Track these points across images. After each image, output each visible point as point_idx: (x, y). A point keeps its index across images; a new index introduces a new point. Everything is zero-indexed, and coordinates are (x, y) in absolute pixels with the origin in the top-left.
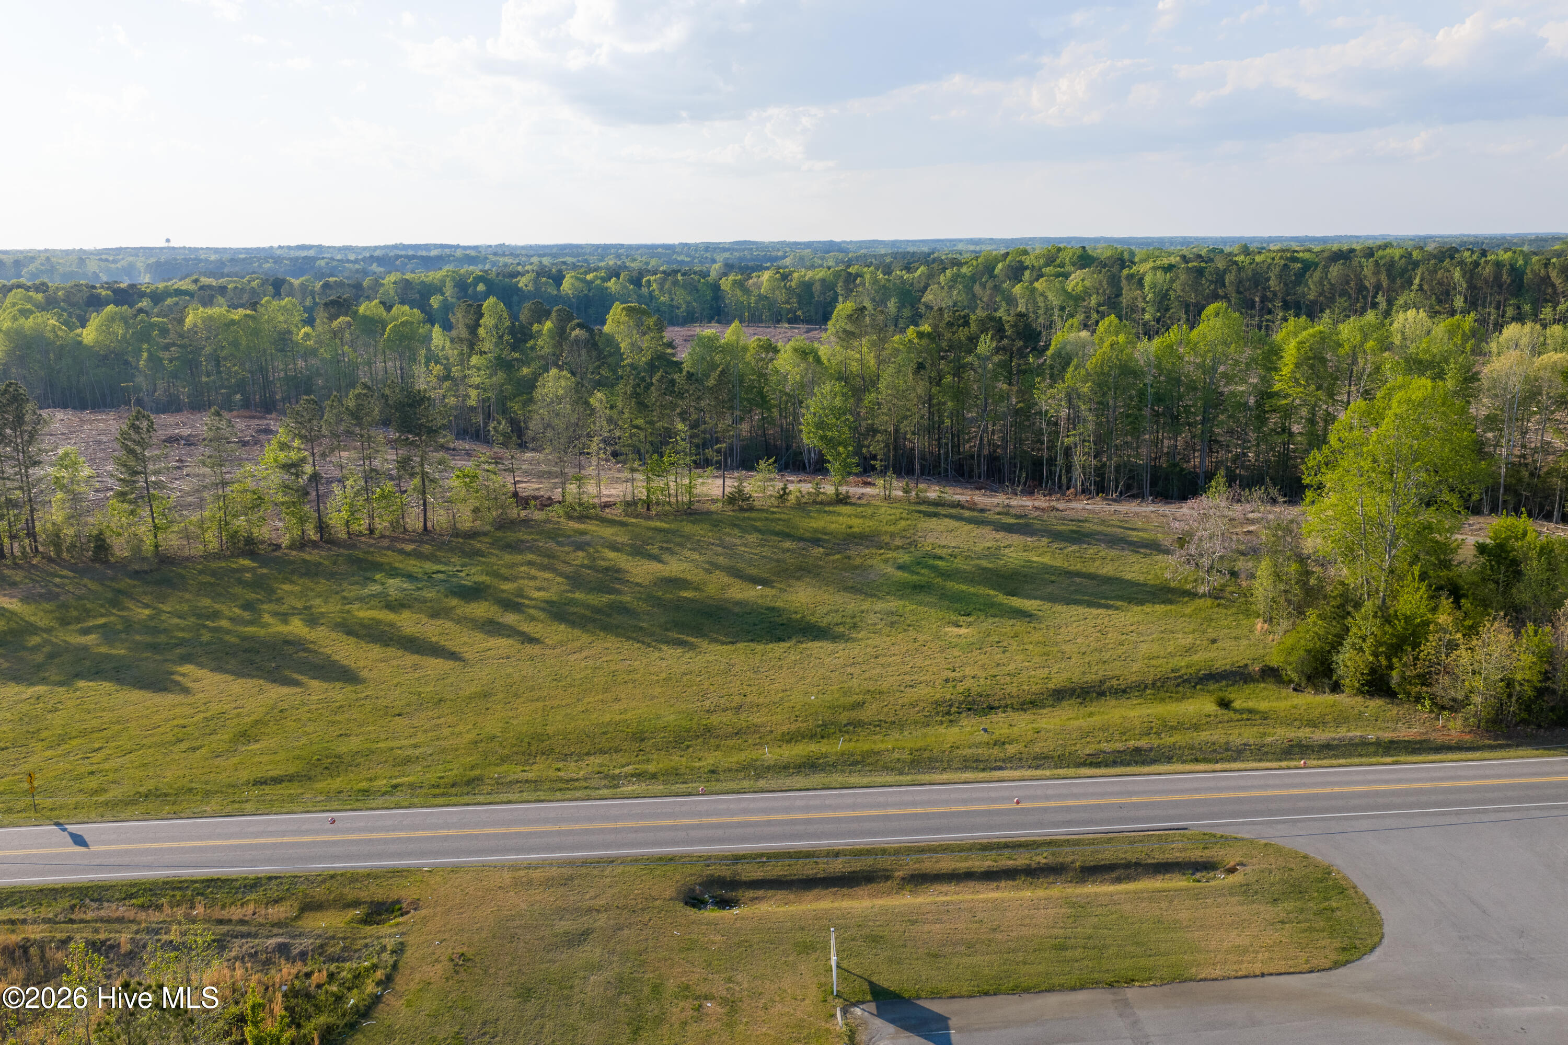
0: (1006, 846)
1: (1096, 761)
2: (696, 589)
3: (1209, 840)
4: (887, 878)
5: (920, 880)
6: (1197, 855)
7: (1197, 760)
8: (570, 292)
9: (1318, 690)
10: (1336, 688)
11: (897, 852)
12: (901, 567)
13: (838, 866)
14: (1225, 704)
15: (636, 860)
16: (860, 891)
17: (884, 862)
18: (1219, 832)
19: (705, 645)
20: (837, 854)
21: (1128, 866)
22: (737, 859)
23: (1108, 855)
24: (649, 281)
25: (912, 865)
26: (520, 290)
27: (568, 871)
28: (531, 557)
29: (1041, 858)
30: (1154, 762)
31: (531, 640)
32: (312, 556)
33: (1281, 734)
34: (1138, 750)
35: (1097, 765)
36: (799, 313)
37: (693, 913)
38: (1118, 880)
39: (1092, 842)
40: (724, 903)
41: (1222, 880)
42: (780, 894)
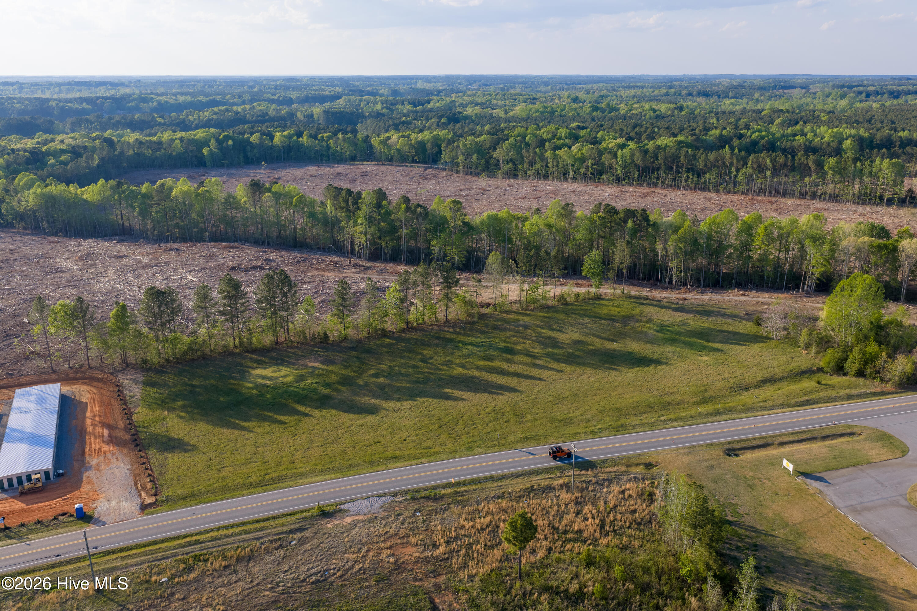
0: (797, 433)
1: (797, 405)
2: (593, 345)
3: (849, 427)
4: (773, 444)
5: (782, 444)
6: (848, 431)
7: (825, 402)
8: (279, 143)
9: (839, 375)
10: (845, 374)
11: (770, 437)
12: (658, 331)
13: (757, 443)
14: (819, 383)
15: (702, 445)
16: (769, 448)
17: (769, 440)
18: (850, 424)
19: (622, 369)
20: (755, 439)
21: (832, 435)
22: (729, 443)
23: (826, 433)
24: (322, 137)
25: (776, 441)
26: (251, 143)
27: (688, 450)
28: (511, 333)
29: (809, 435)
30: (813, 404)
31: (561, 371)
32: (415, 335)
33: (843, 392)
34: (807, 401)
35: (799, 406)
36: (416, 158)
37: (730, 458)
38: (832, 440)
39: (819, 430)
40: (736, 455)
41: (858, 438)
42: (749, 451)
